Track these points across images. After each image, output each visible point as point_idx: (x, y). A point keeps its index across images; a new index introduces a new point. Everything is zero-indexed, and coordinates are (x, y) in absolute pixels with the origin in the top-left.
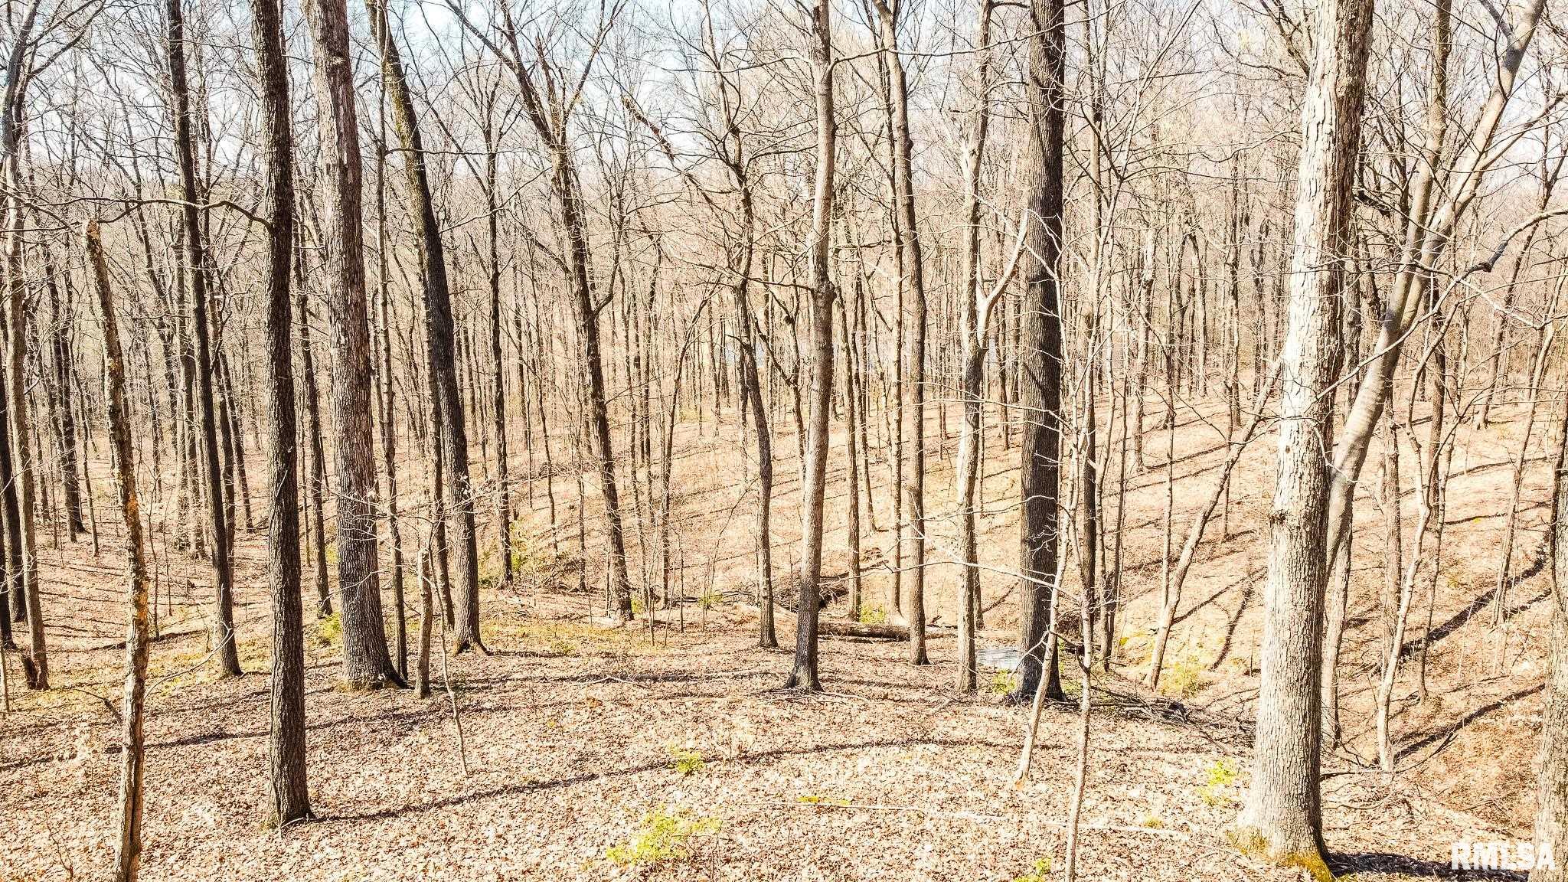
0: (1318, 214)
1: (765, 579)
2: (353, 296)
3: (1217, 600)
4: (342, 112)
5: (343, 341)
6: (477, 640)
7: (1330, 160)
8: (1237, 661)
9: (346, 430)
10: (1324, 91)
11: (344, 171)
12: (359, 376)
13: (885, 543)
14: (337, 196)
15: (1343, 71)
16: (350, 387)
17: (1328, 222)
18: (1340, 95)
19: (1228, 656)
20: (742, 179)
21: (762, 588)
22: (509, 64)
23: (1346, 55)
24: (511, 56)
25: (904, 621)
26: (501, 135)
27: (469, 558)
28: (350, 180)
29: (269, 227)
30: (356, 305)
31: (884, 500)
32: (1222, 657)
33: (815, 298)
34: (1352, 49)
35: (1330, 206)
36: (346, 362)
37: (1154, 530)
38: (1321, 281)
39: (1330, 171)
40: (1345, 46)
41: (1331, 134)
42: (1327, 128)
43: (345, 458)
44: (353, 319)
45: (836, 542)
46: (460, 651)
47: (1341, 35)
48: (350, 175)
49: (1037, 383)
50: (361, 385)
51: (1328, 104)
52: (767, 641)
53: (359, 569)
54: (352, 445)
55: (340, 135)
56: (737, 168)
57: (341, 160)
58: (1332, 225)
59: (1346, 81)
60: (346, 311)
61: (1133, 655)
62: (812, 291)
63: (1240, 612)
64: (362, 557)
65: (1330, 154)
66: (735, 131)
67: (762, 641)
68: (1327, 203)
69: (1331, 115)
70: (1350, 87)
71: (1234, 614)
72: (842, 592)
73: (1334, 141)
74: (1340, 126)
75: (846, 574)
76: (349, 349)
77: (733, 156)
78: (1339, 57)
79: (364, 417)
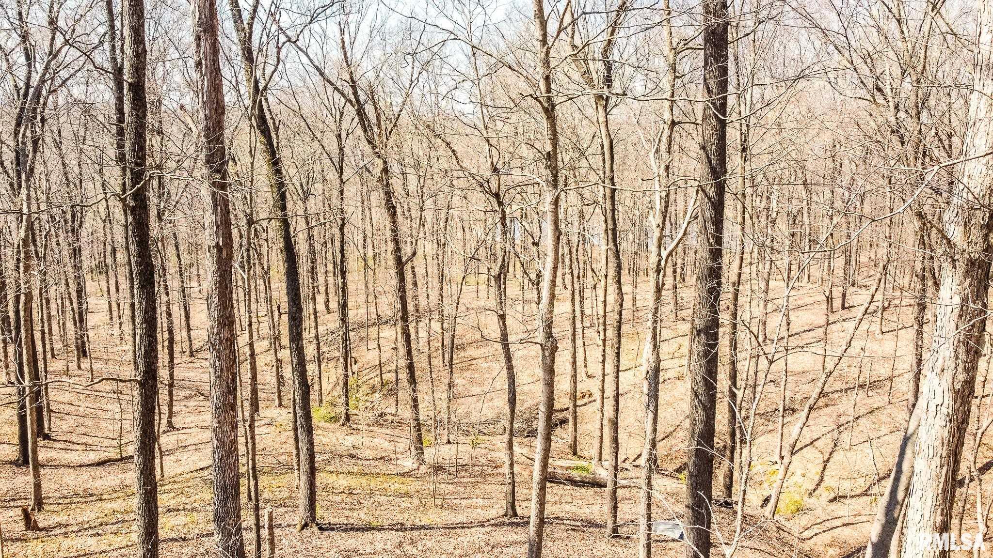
0: (934, 473)
1: (510, 471)
2: (226, 334)
3: (816, 444)
4: (219, 210)
5: (217, 364)
6: (314, 520)
7: (946, 434)
8: (828, 489)
9: (219, 423)
10: (943, 381)
11: (220, 250)
12: (228, 387)
13: (594, 386)
14: (214, 267)
15: (960, 369)
16: (222, 395)
17: (942, 480)
18: (958, 387)
19: (823, 485)
20: (500, 204)
21: (507, 477)
22: (350, 101)
23: (963, 356)
24: (352, 97)
25: (604, 473)
26: (348, 134)
27: (310, 467)
28: (224, 255)
29: (140, 383)
30: (227, 340)
31: (594, 355)
32: (818, 485)
33: (543, 350)
34: (968, 352)
35: (945, 469)
36: (220, 377)
37: (773, 387)
38: (935, 523)
39: (946, 443)
40: (962, 350)
41: (948, 415)
42: (945, 411)
43: (218, 440)
44: (225, 349)
45: (563, 385)
46: (302, 529)
47: (959, 341)
48: (224, 253)
49: (700, 401)
50: (229, 392)
51: (946, 393)
52: (510, 512)
53: (227, 513)
54: (222, 432)
55: (217, 226)
56: (497, 196)
57: (218, 243)
58: (946, 482)
59: (962, 377)
60: (220, 344)
61: (757, 478)
62: (541, 345)
63: (831, 454)
64: (229, 505)
65: (946, 430)
66: (495, 170)
67: (507, 512)
68: (942, 466)
69: (948, 401)
70: (966, 382)
71: (827, 455)
72: (564, 421)
73: (950, 420)
74: (956, 411)
75: (568, 409)
76: (222, 369)
77: (494, 190)
78: (957, 358)
79: (231, 413)
